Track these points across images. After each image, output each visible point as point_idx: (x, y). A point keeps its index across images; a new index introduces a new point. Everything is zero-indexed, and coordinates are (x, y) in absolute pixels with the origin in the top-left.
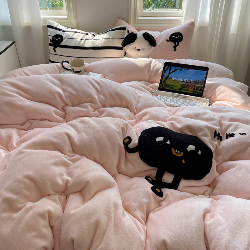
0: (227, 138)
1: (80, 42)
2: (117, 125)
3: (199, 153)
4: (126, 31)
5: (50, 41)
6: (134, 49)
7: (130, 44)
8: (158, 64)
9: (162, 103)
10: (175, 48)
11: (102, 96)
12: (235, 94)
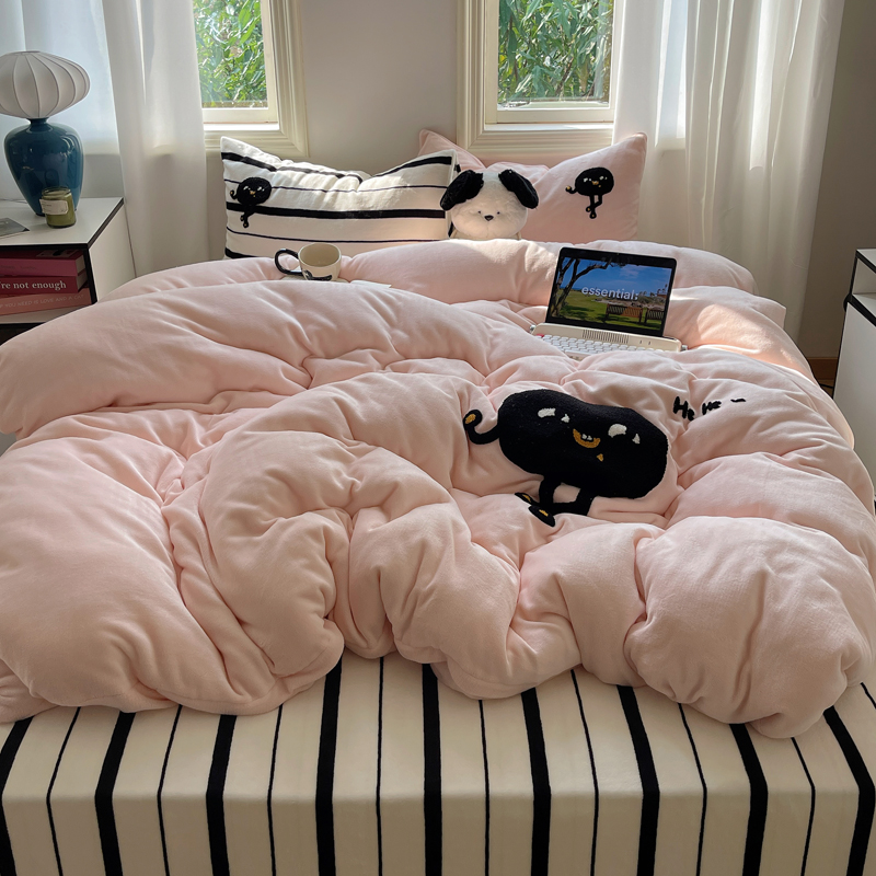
0: (704, 413)
1: (321, 198)
2: (446, 386)
3: (637, 440)
4: (453, 166)
5: (232, 195)
6: (475, 215)
7: (464, 201)
8: (544, 255)
9: (555, 348)
10: (592, 209)
11: (400, 333)
12: (747, 325)
